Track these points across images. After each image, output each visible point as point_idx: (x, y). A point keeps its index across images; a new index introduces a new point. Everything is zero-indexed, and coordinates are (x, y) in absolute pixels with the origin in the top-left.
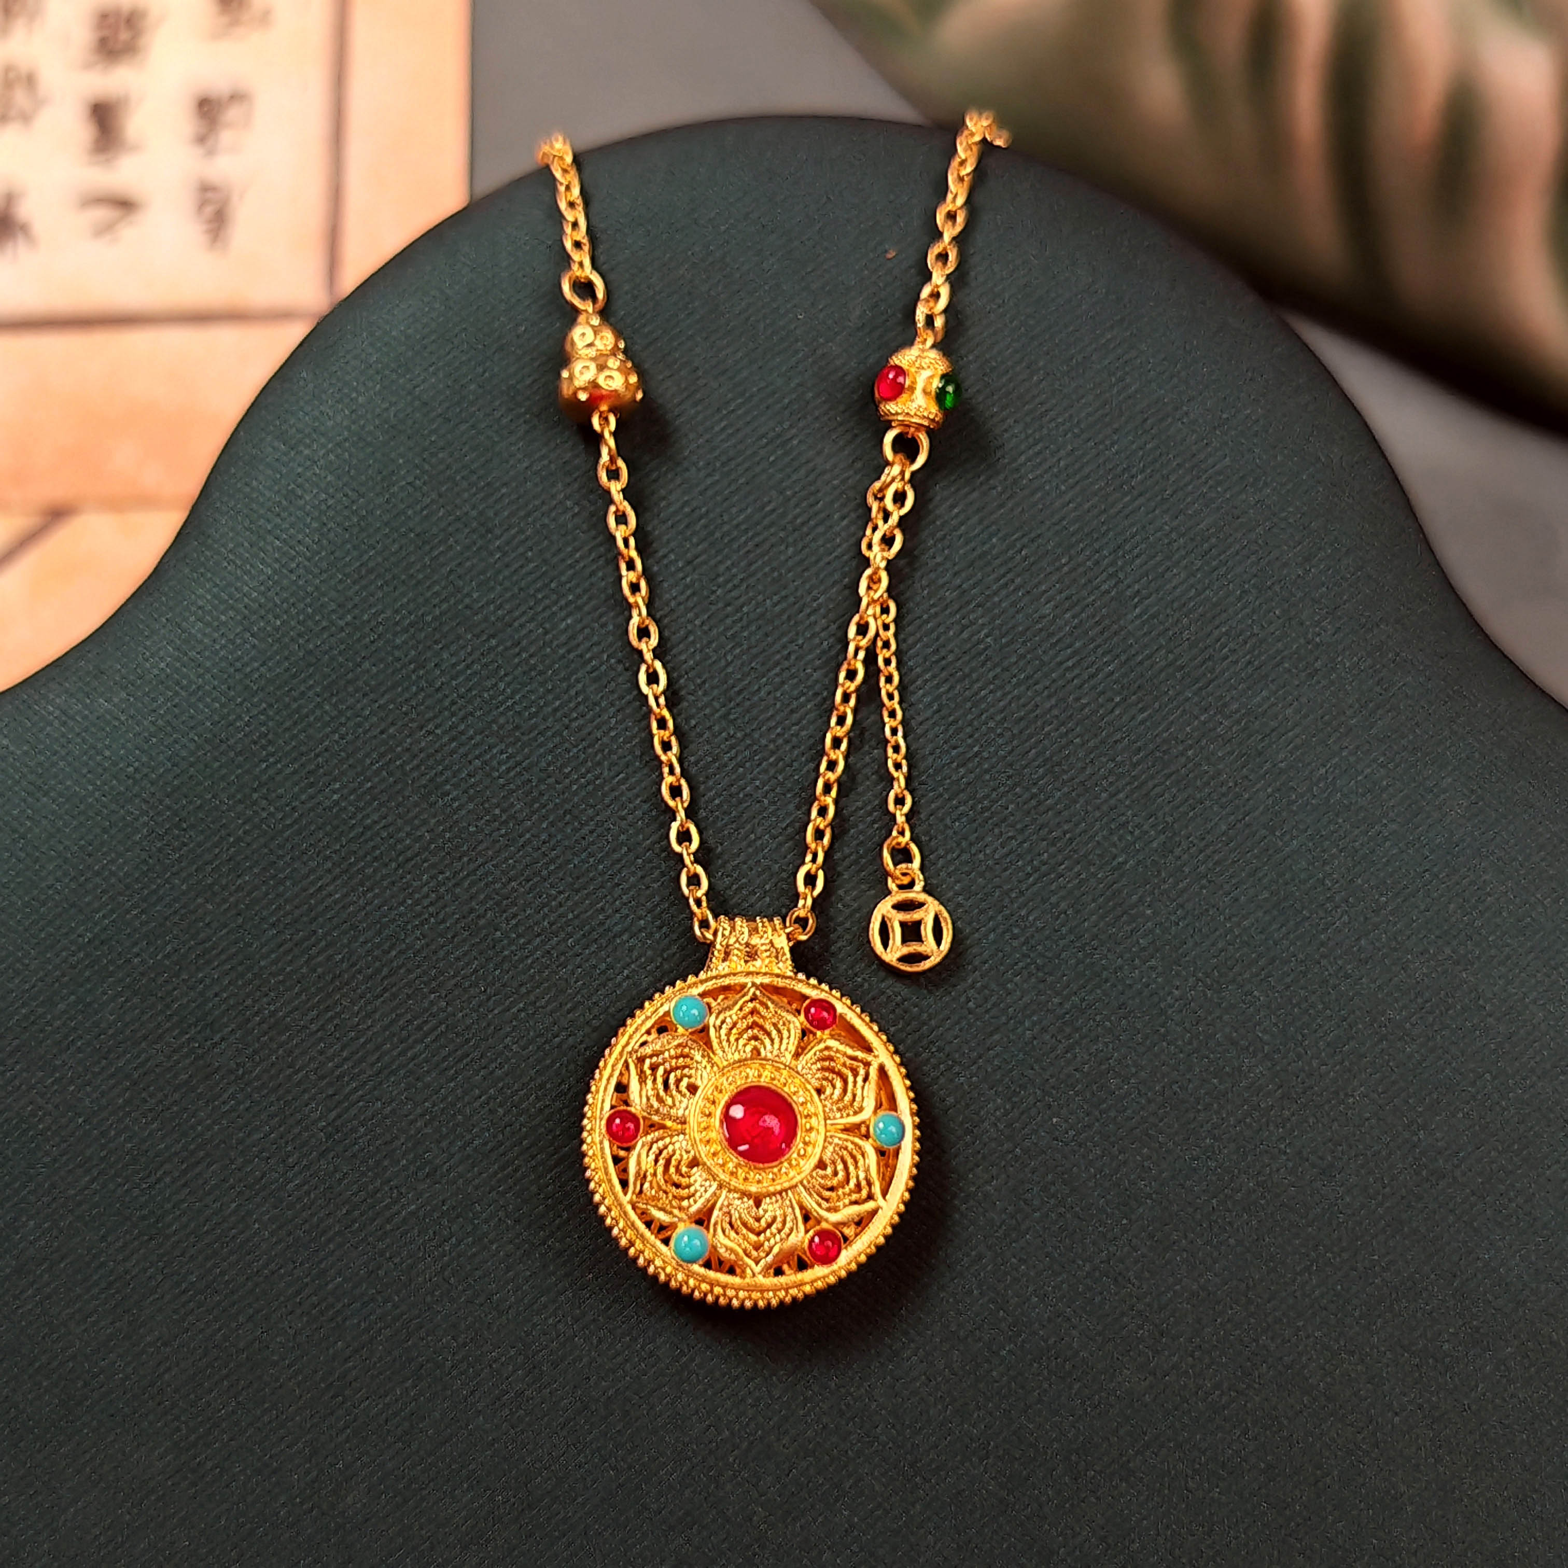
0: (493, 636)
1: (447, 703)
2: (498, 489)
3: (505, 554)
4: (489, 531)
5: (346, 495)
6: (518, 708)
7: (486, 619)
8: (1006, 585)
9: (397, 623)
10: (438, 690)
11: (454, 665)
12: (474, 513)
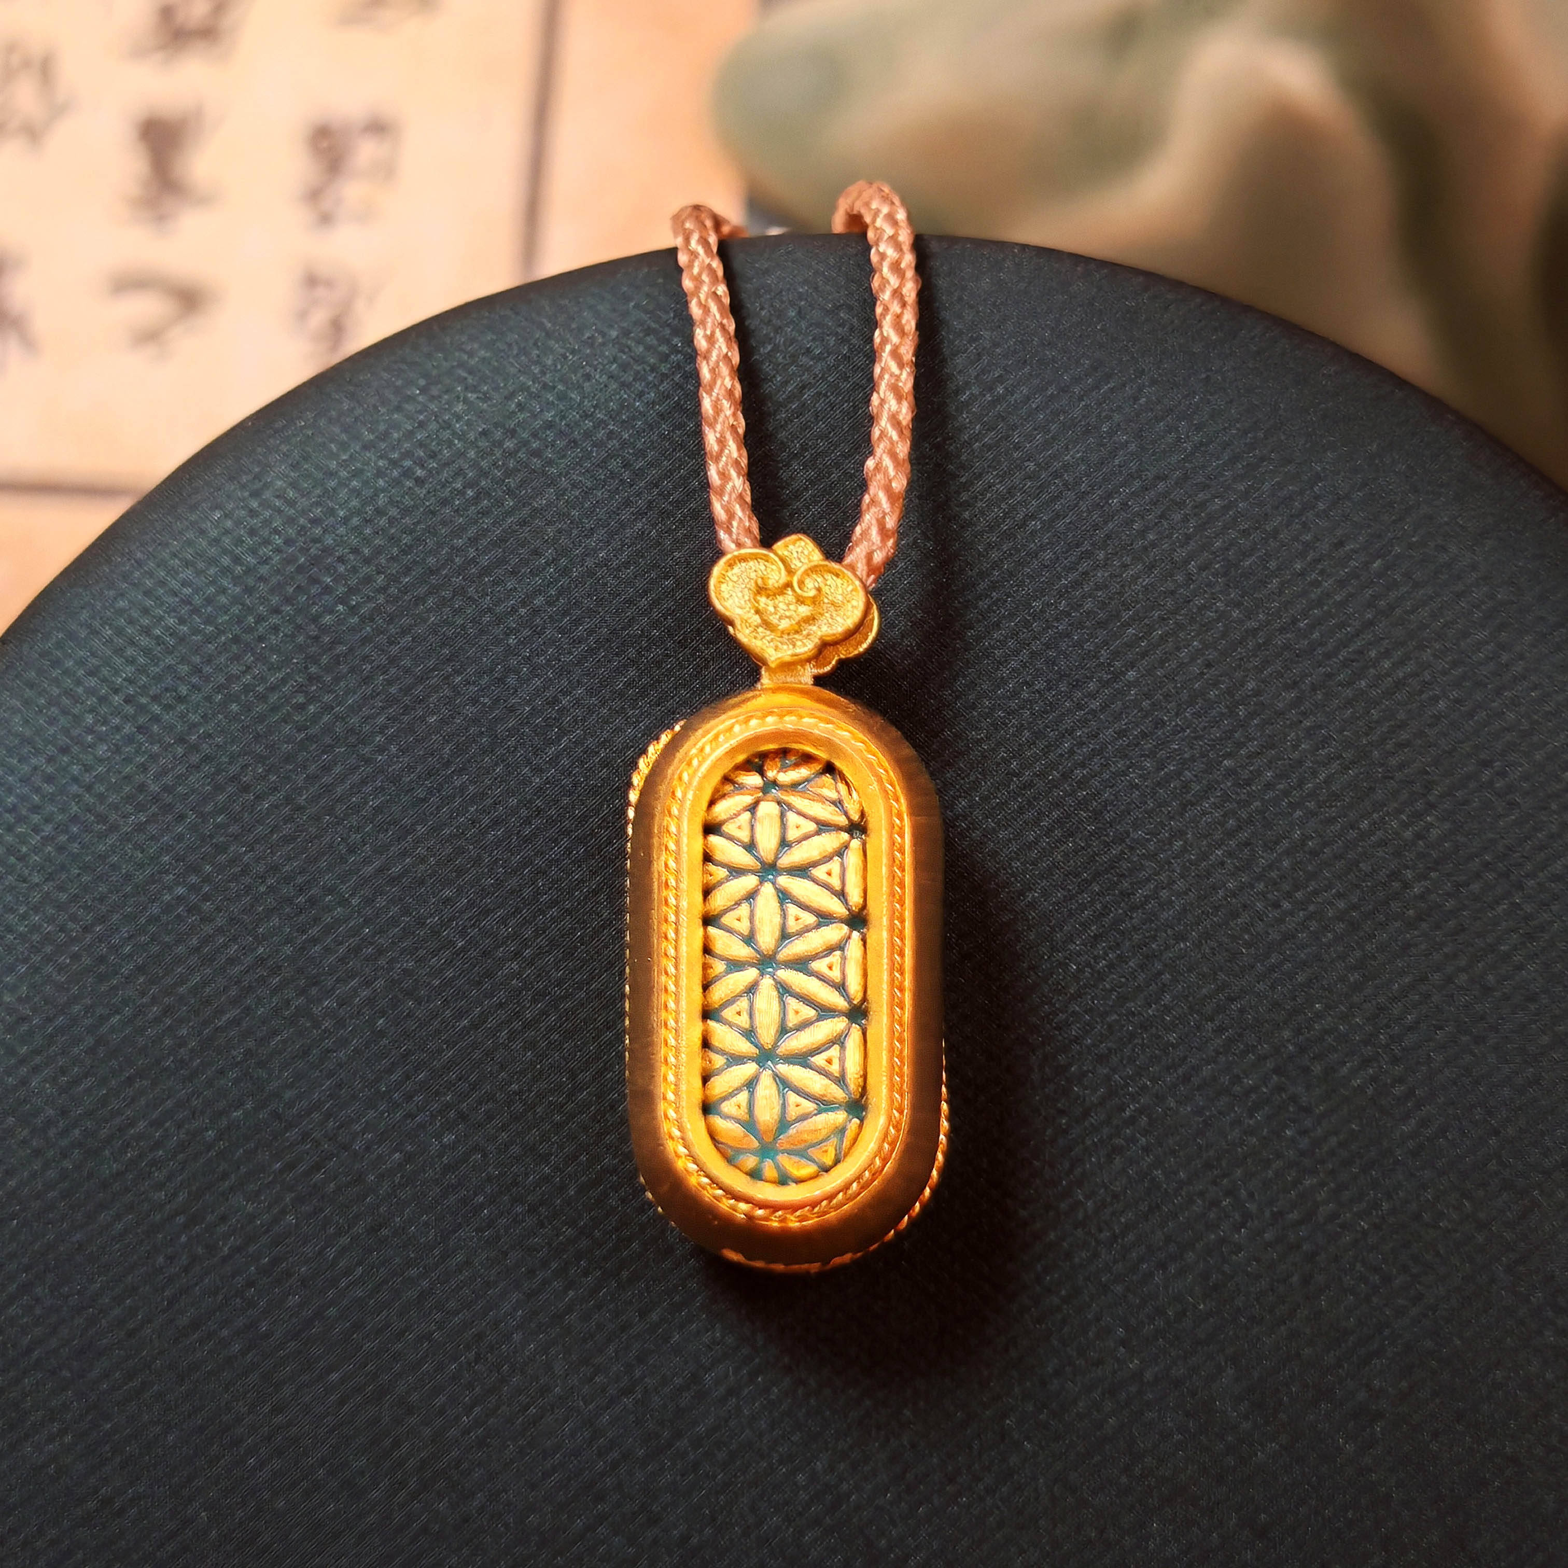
0: (317, 1167)
1: (240, 1280)
2: (329, 909)
3: (340, 1023)
4: (315, 981)
5: (74, 918)
6: (359, 1293)
7: (305, 1136)
8: (1186, 1079)
9: (157, 1145)
10: (225, 1260)
11: (252, 1218)
12: (288, 950)
